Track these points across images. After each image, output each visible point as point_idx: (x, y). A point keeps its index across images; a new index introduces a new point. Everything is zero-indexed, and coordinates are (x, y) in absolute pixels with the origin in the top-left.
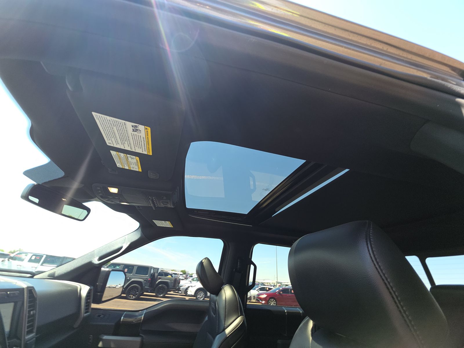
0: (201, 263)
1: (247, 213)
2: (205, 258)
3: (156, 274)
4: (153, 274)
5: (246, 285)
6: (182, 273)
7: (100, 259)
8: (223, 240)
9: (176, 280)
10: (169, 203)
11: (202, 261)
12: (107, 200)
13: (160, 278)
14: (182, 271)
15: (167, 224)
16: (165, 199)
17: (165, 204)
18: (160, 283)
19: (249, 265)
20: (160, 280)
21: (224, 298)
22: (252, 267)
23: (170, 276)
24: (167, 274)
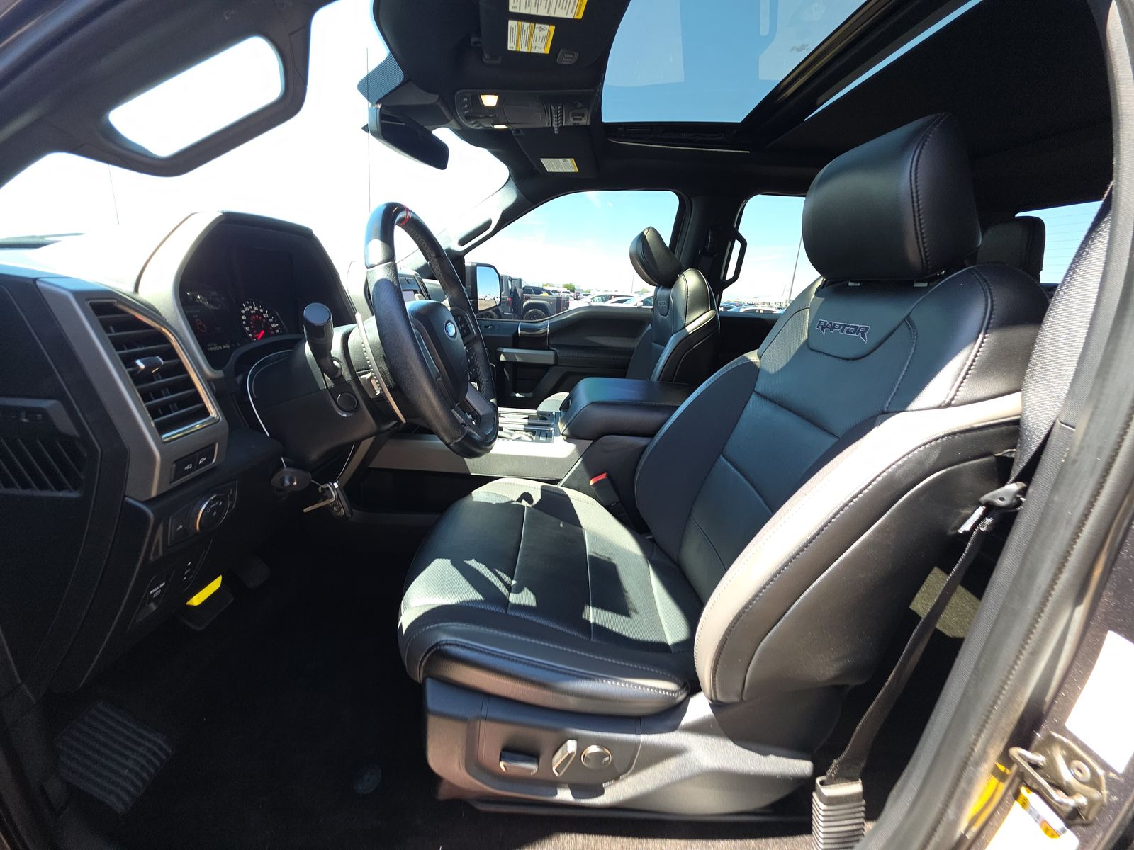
0: (642, 237)
1: (740, 120)
2: (649, 228)
3: (519, 291)
4: (513, 291)
5: (722, 278)
6: (566, 290)
7: (462, 242)
8: (680, 192)
9: (559, 299)
10: (586, 116)
11: (643, 233)
12: (473, 122)
13: (527, 298)
14: (566, 286)
15: (566, 166)
16: (580, 106)
17: (577, 119)
18: (530, 306)
19: (730, 243)
20: (528, 302)
21: (683, 288)
22: (737, 245)
23: (545, 294)
24: (538, 291)
